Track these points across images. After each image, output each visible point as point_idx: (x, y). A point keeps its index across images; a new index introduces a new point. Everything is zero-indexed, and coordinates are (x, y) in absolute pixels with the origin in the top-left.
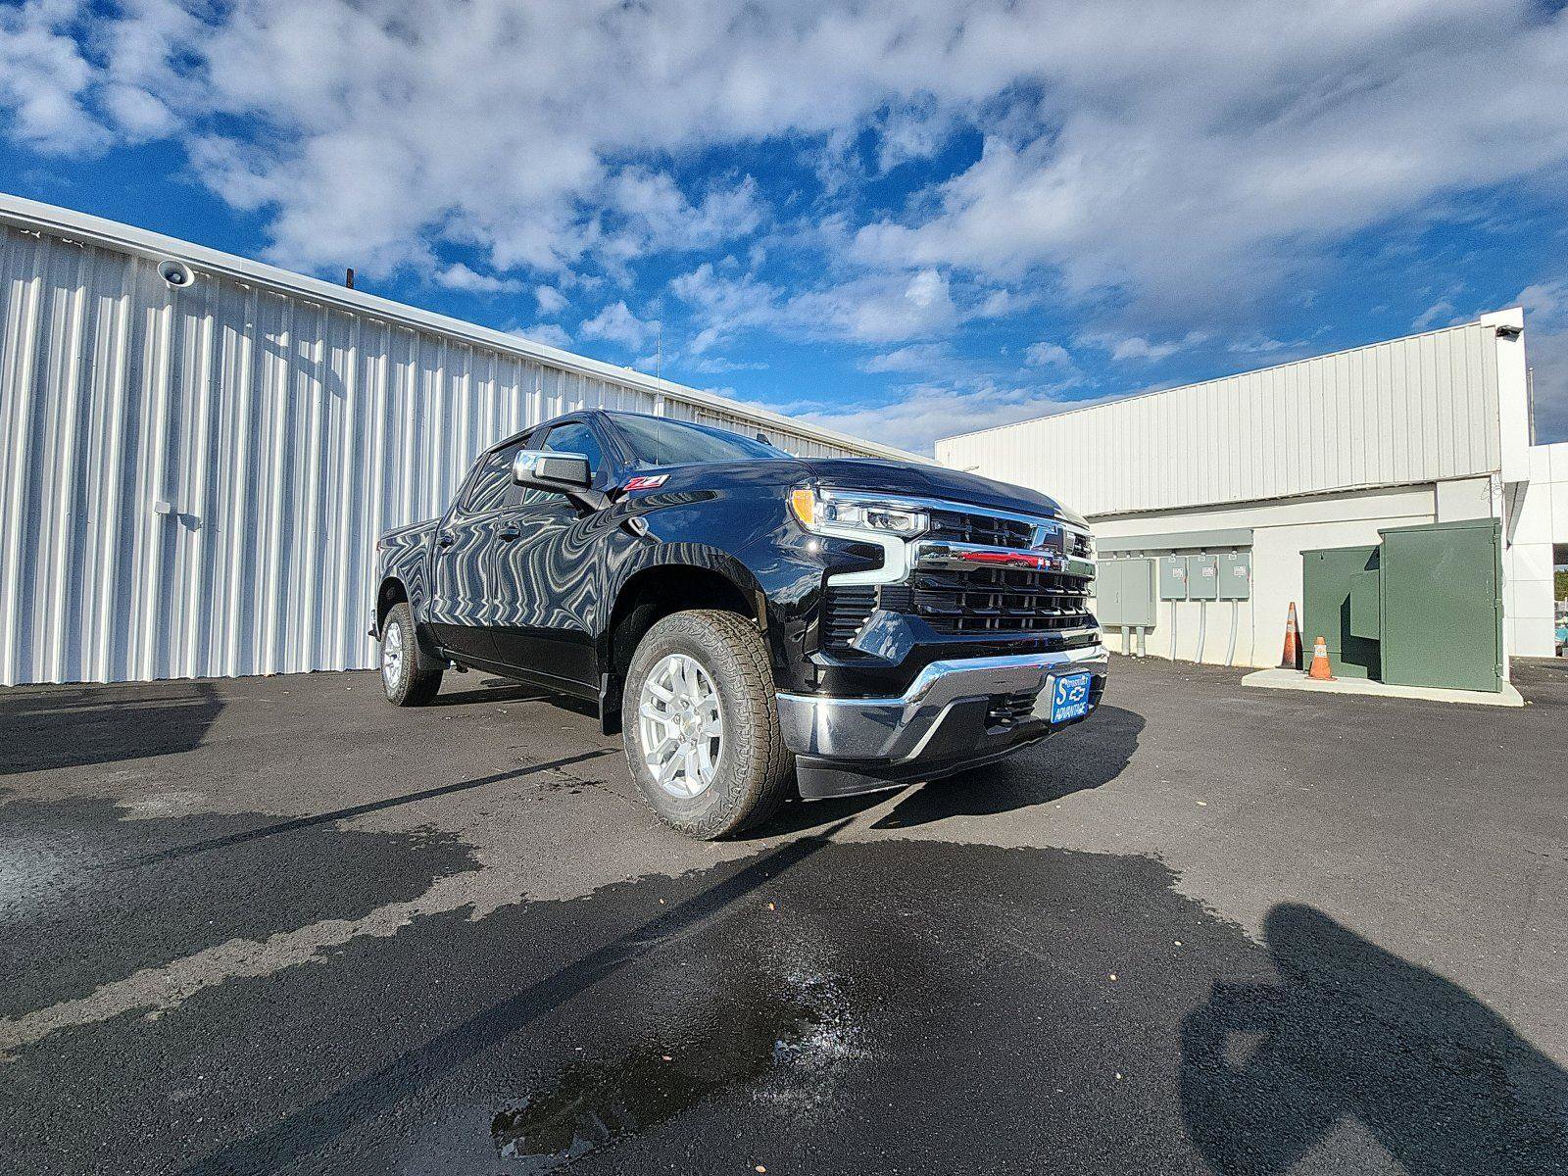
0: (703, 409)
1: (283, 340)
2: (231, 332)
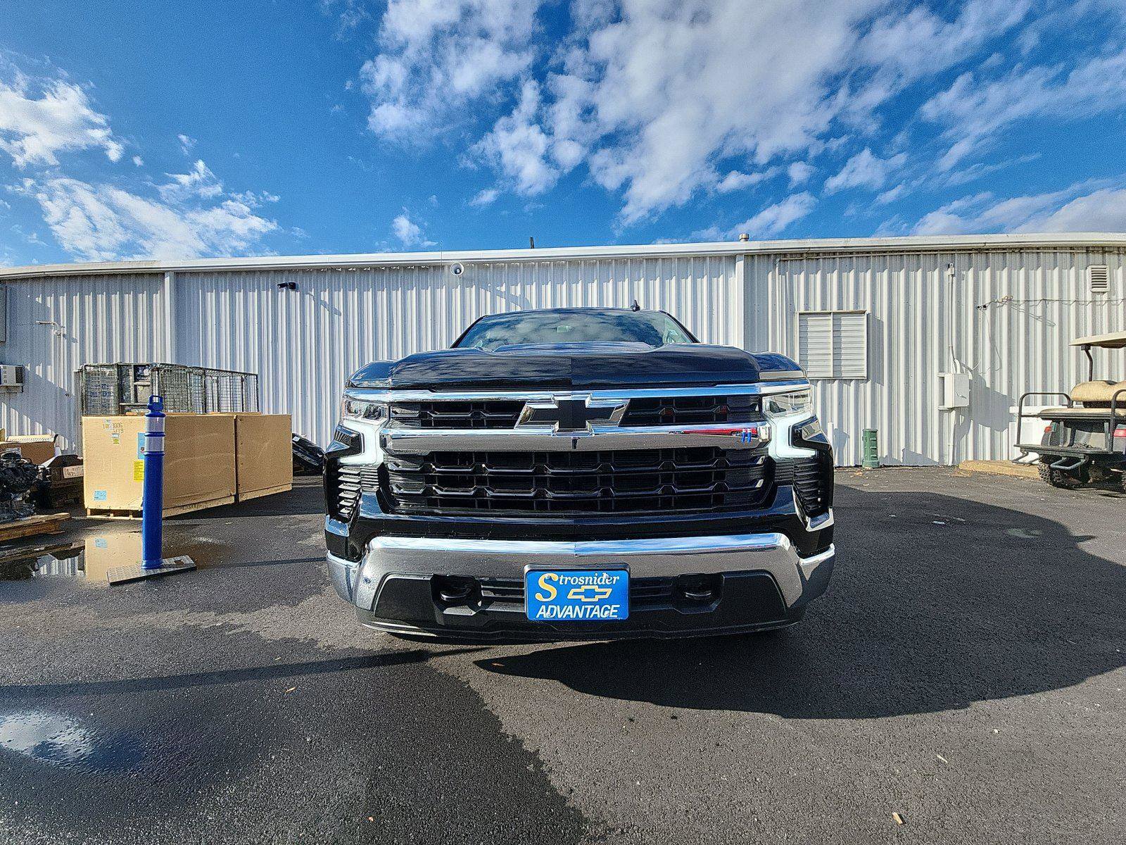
0: (785, 255)
1: (503, 289)
2: (482, 291)
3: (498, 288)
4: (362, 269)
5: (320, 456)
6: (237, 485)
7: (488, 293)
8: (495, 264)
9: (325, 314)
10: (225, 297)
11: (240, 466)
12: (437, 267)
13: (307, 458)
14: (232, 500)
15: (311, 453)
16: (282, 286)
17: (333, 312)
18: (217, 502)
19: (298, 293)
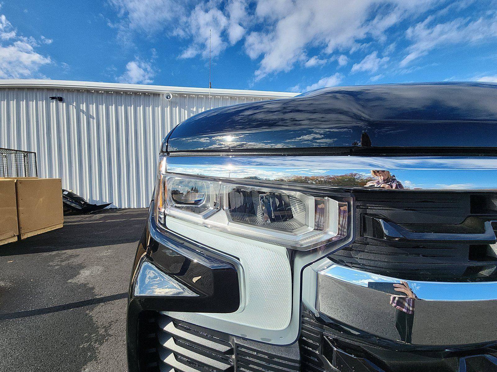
1: (195, 110)
2: (183, 110)
3: (192, 109)
4: (107, 92)
5: (83, 203)
6: (19, 228)
7: (186, 111)
8: (189, 96)
9: (84, 118)
10: (13, 104)
11: (21, 216)
12: (156, 95)
13: (73, 205)
14: (15, 239)
15: (76, 201)
16: (53, 98)
17: (89, 117)
18: (4, 241)
19: (64, 104)
